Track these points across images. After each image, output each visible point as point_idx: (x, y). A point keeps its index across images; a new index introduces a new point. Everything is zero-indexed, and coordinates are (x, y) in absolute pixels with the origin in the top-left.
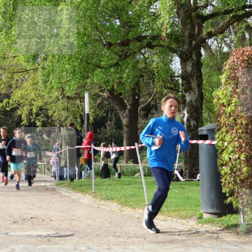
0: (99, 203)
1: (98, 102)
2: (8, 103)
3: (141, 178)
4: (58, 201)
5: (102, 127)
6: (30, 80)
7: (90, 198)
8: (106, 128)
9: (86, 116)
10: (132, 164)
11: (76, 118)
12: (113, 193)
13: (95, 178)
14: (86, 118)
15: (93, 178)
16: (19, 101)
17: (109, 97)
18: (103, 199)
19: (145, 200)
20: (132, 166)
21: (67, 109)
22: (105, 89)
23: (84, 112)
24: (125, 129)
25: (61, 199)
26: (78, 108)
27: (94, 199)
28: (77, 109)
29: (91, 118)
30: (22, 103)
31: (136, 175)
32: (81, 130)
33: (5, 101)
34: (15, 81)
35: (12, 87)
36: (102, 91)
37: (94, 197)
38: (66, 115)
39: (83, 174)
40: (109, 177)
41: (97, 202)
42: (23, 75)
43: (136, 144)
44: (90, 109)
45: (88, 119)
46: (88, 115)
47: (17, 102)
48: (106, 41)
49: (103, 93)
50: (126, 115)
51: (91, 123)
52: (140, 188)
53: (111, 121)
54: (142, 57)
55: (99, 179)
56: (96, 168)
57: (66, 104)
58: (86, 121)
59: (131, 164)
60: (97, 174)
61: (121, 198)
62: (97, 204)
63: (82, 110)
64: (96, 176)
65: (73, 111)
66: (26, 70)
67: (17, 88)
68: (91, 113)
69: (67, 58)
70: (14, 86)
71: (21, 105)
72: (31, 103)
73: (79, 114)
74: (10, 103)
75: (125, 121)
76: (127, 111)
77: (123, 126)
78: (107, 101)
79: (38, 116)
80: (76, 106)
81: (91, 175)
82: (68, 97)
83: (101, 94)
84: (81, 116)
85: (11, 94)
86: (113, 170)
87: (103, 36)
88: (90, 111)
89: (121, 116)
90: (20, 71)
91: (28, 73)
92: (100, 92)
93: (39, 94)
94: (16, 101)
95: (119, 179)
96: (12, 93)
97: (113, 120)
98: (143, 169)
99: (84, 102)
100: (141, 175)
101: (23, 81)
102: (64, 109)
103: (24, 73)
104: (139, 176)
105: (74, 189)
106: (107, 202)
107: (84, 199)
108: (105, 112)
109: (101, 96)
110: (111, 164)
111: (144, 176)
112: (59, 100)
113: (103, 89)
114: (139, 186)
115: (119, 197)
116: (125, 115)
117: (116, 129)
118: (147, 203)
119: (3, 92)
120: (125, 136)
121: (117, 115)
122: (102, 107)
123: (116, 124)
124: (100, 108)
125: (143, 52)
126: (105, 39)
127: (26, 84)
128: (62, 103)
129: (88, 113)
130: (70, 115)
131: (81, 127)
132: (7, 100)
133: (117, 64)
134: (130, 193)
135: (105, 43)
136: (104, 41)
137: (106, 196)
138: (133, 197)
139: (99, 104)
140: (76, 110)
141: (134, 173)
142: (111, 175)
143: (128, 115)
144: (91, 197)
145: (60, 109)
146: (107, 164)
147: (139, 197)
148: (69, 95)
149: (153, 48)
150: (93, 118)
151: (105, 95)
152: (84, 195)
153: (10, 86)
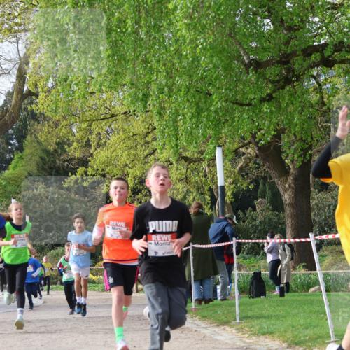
0: (248, 341)
1: (240, 165)
2: (86, 173)
3: (322, 295)
4: (177, 339)
5: (247, 209)
6: (121, 133)
7: (231, 332)
8: (254, 209)
9: (219, 191)
10: (304, 271)
11: (202, 194)
12: (272, 322)
13: (240, 298)
14: (220, 193)
15: (237, 298)
16: (103, 170)
17: (257, 156)
18: (255, 334)
19: (329, 333)
20: (304, 274)
21: (187, 180)
22: (250, 143)
23: (216, 183)
24: (288, 210)
25: (183, 336)
26: (205, 176)
27: (240, 334)
28: (203, 179)
29: (229, 193)
30: (108, 173)
31: (312, 290)
32: (212, 215)
33: (81, 170)
34: (94, 136)
35: (90, 146)
36: (244, 146)
37: (239, 330)
38: (185, 190)
39: (219, 291)
40: (264, 294)
41: (244, 339)
42: (108, 124)
43: (311, 235)
44: (226, 177)
45: (224, 195)
46: (223, 188)
47: (100, 171)
48: (249, 58)
49: (247, 148)
50: (290, 186)
51: (228, 201)
52: (318, 313)
53: (264, 197)
54: (313, 81)
55: (246, 299)
56: (241, 279)
57: (184, 171)
58: (219, 200)
59: (301, 272)
60: (242, 290)
61: (286, 332)
62: (245, 342)
63: (213, 179)
64: (240, 294)
65: (197, 183)
66: (113, 116)
67: (99, 146)
68: (227, 184)
69: (183, 90)
70: (94, 144)
71: (108, 176)
72: (124, 172)
73: (206, 188)
74: (89, 173)
75: (287, 197)
76: (290, 179)
77: (285, 206)
78: (255, 163)
79: (138, 194)
80: (201, 174)
81: (232, 292)
82: (186, 159)
83: (243, 150)
84: (210, 189)
85: (90, 158)
86: (271, 282)
87: (244, 49)
88: (226, 181)
89: (280, 188)
90: (102, 117)
91: (116, 120)
92: (242, 147)
93: (135, 155)
94: (98, 170)
95: (282, 299)
96: (91, 155)
97: (267, 195)
98: (323, 279)
99: (215, 165)
100: (320, 289)
101: (108, 134)
102: (180, 180)
103: (110, 120)
104: (315, 291)
105: (204, 318)
106: (262, 338)
107: (222, 335)
108: (251, 182)
109: (244, 154)
110: (266, 273)
111: (327, 291)
112: (171, 164)
113: (246, 142)
114: (317, 309)
115: (282, 329)
116: (287, 186)
117: (273, 210)
118: (332, 340)
119: (77, 155)
120: (289, 222)
121: (273, 187)
122: (247, 174)
123: (271, 202)
124: (243, 176)
125: (314, 73)
126: (246, 54)
127: (113, 139)
128: (177, 169)
129: (223, 185)
130: (191, 190)
131: (212, 210)
132: (83, 168)
133: (270, 98)
134: (302, 321)
135: (247, 61)
136: (245, 58)
137: (260, 329)
138: (307, 328)
139: (241, 169)
140: (201, 181)
141: (307, 286)
142: (267, 292)
143: (292, 185)
144: (234, 331)
145: (174, 179)
146: (260, 273)
147: (319, 328)
148: (188, 156)
149: (333, 66)
150: (232, 193)
151: (251, 151)
152: (222, 327)
153: (88, 144)
